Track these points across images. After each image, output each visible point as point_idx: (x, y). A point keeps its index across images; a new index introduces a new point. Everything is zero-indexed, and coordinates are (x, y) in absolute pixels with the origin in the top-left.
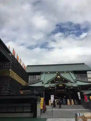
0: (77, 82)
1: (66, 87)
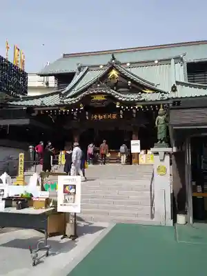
1: (118, 103)
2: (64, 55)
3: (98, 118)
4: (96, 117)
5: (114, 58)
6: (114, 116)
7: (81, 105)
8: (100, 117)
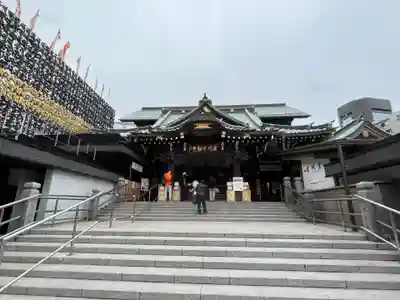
1: (224, 133)
2: (144, 109)
3: (196, 150)
4: (194, 148)
5: (205, 97)
6: (215, 149)
7: (182, 134)
8: (200, 149)
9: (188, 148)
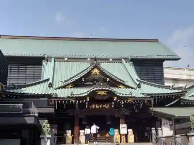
0: (142, 85)
3: (95, 107)
4: (94, 106)
7: (88, 98)
8: (97, 107)
9: (89, 105)
